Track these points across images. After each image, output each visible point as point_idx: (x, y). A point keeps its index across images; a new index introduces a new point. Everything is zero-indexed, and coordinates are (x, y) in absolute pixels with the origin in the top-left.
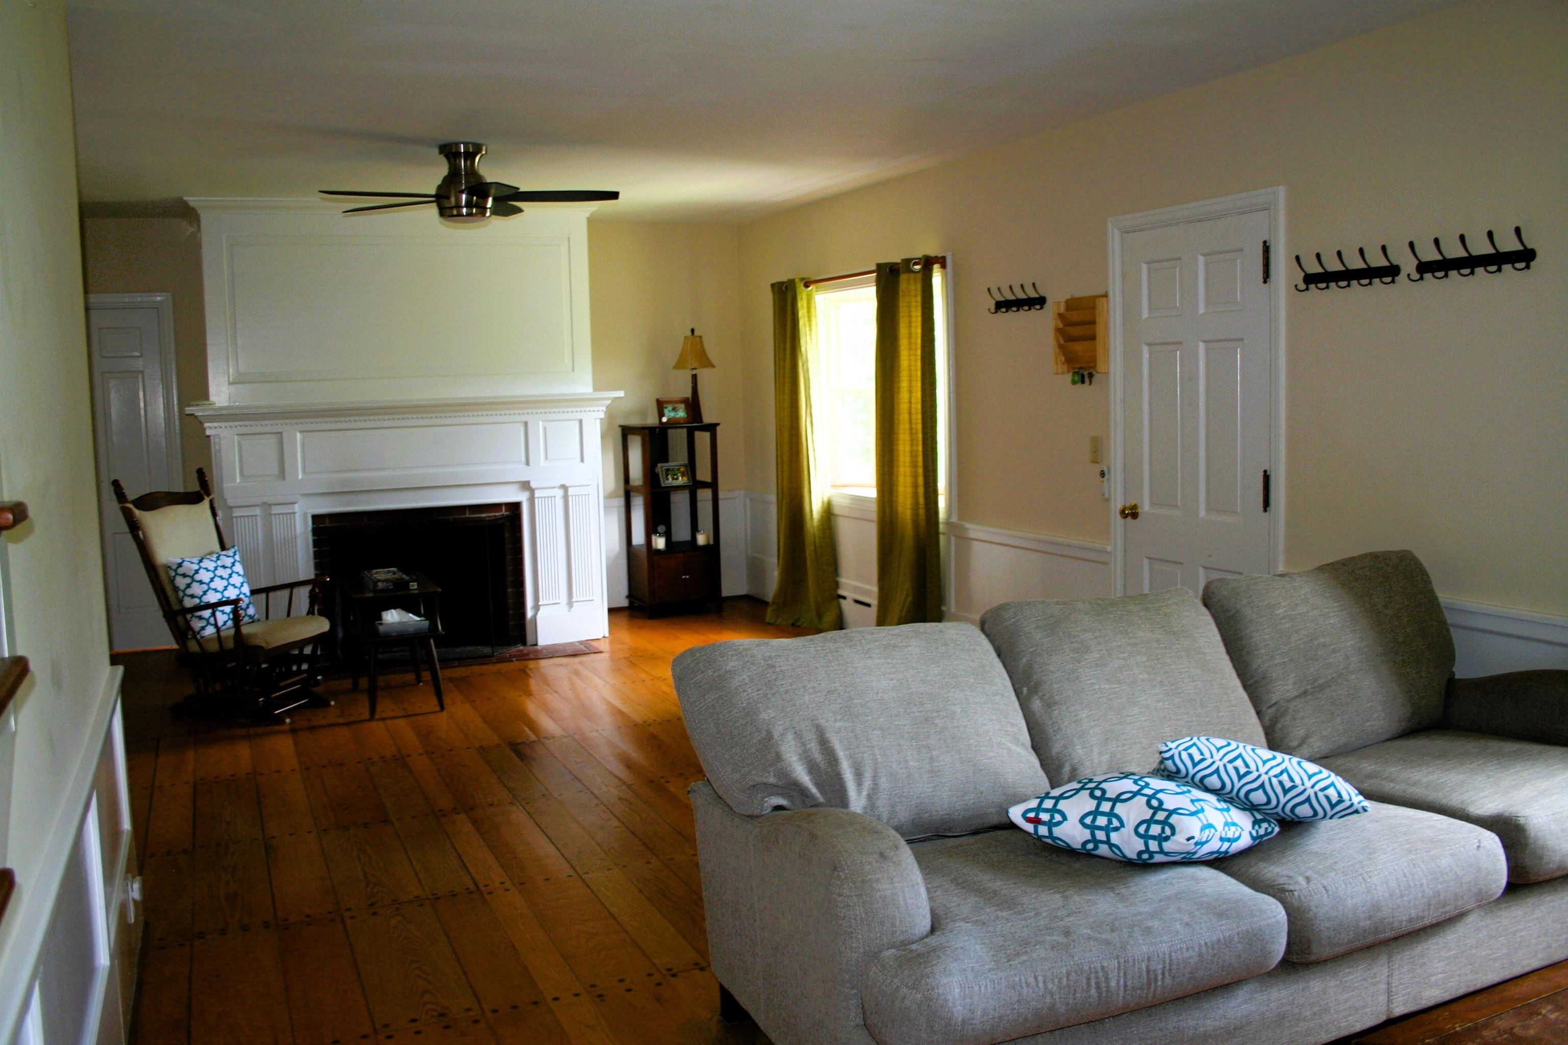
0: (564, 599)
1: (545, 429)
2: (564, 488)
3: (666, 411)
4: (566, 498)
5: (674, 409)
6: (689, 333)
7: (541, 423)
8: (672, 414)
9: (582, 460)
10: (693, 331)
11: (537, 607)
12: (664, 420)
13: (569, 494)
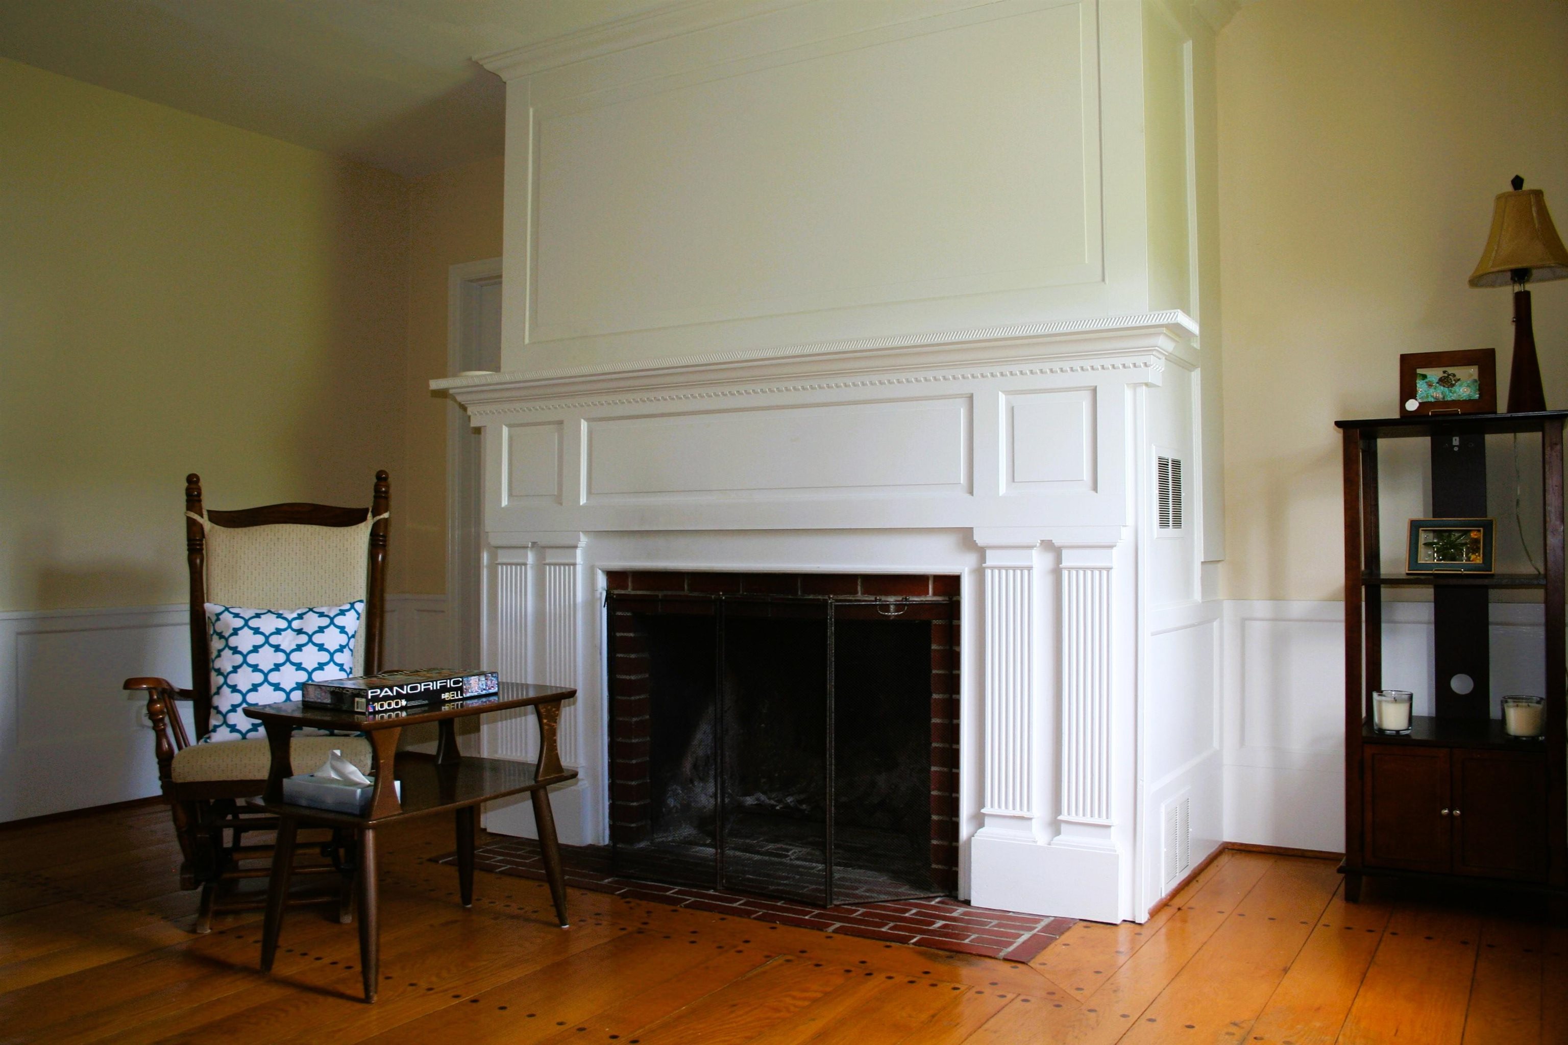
0: (1039, 809)
1: (1012, 411)
2: (1054, 549)
3: (1421, 386)
4: (1057, 573)
5: (1445, 381)
6: (1509, 188)
7: (1002, 398)
8: (1438, 393)
9: (1095, 489)
10: (1517, 182)
11: (979, 820)
12: (1412, 405)
13: (1064, 564)
